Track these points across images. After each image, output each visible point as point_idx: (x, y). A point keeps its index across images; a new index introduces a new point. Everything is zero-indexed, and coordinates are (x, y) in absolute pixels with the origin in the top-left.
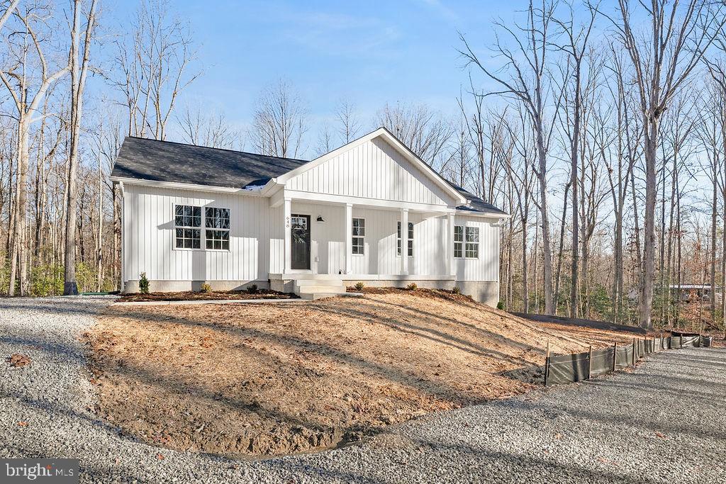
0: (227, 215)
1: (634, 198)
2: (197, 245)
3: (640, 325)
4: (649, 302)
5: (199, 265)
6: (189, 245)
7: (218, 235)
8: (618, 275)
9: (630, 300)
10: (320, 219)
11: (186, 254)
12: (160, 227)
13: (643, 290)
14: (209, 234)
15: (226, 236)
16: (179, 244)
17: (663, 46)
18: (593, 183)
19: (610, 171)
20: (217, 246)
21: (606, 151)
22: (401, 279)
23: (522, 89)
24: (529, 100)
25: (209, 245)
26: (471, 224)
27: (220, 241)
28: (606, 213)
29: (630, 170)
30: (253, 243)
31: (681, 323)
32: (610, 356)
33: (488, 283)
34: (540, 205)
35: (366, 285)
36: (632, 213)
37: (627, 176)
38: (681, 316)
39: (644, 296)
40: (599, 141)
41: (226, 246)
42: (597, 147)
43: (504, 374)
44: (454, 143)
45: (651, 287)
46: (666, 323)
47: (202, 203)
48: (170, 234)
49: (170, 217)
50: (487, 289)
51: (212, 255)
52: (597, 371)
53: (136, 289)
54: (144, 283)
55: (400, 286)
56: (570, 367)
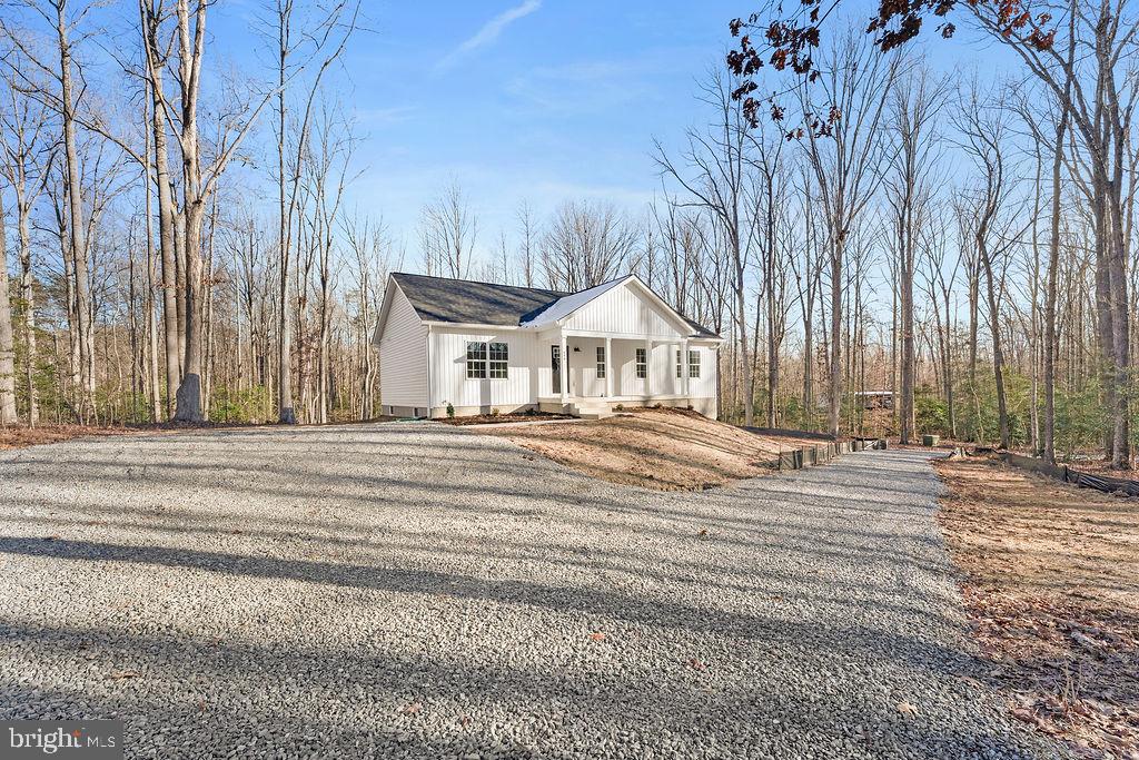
0: (506, 349)
1: (823, 315)
2: (483, 375)
3: (829, 432)
4: (837, 411)
5: (486, 392)
6: (477, 375)
7: (498, 365)
8: (807, 384)
9: (820, 410)
10: (577, 350)
11: (476, 383)
12: (456, 361)
13: (831, 400)
14: (492, 365)
15: (505, 366)
16: (470, 375)
17: (846, 173)
18: (782, 289)
19: (799, 278)
20: (499, 375)
21: (795, 261)
22: (646, 400)
23: (718, 202)
24: (726, 215)
25: (492, 375)
26: (693, 348)
27: (500, 370)
28: (794, 318)
29: (818, 276)
30: (525, 372)
31: (865, 429)
32: (813, 454)
33: (708, 399)
34: (739, 320)
35: (625, 405)
36: (821, 328)
37: (815, 282)
38: (866, 424)
39: (833, 407)
40: (786, 246)
41: (505, 375)
42: (785, 252)
43: (753, 465)
44: (641, 246)
45: (838, 396)
46: (852, 430)
47: (486, 339)
48: (463, 367)
49: (463, 352)
50: (707, 404)
51: (495, 383)
52: (807, 463)
53: (444, 414)
54: (450, 410)
55: (646, 406)
56: (792, 459)
